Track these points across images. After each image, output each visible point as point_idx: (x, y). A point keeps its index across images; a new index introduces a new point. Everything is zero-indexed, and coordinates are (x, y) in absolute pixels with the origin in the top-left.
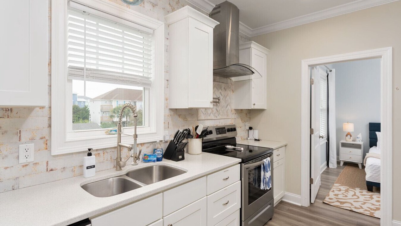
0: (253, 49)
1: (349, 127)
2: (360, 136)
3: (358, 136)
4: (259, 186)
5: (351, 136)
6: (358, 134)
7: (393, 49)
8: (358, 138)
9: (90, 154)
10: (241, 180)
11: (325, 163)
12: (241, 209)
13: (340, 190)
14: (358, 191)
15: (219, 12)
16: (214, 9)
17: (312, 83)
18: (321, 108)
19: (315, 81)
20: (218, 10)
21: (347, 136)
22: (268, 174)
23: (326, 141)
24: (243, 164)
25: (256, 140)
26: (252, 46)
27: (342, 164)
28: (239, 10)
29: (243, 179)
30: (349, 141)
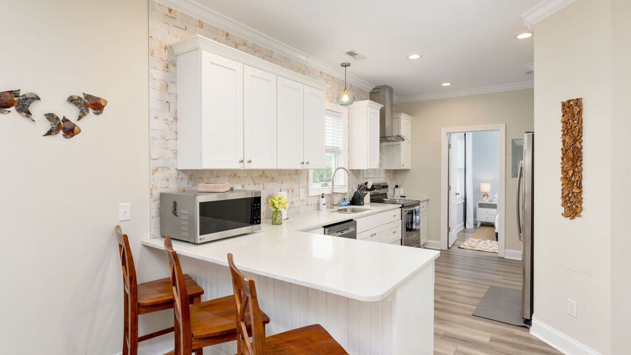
0: (402, 119)
1: (486, 188)
2: (496, 196)
3: (495, 196)
4: (412, 226)
5: (488, 196)
6: (495, 195)
7: (506, 125)
8: (494, 198)
9: (323, 197)
10: (401, 219)
11: (463, 223)
12: (401, 240)
13: (474, 241)
14: (488, 241)
15: (379, 92)
16: (374, 89)
17: (449, 146)
18: (458, 167)
19: (452, 145)
20: (377, 91)
21: (484, 196)
22: (418, 217)
23: (464, 201)
24: (403, 208)
25: (402, 196)
26: (402, 116)
27: (479, 224)
28: (393, 89)
29: (403, 218)
30: (486, 201)
